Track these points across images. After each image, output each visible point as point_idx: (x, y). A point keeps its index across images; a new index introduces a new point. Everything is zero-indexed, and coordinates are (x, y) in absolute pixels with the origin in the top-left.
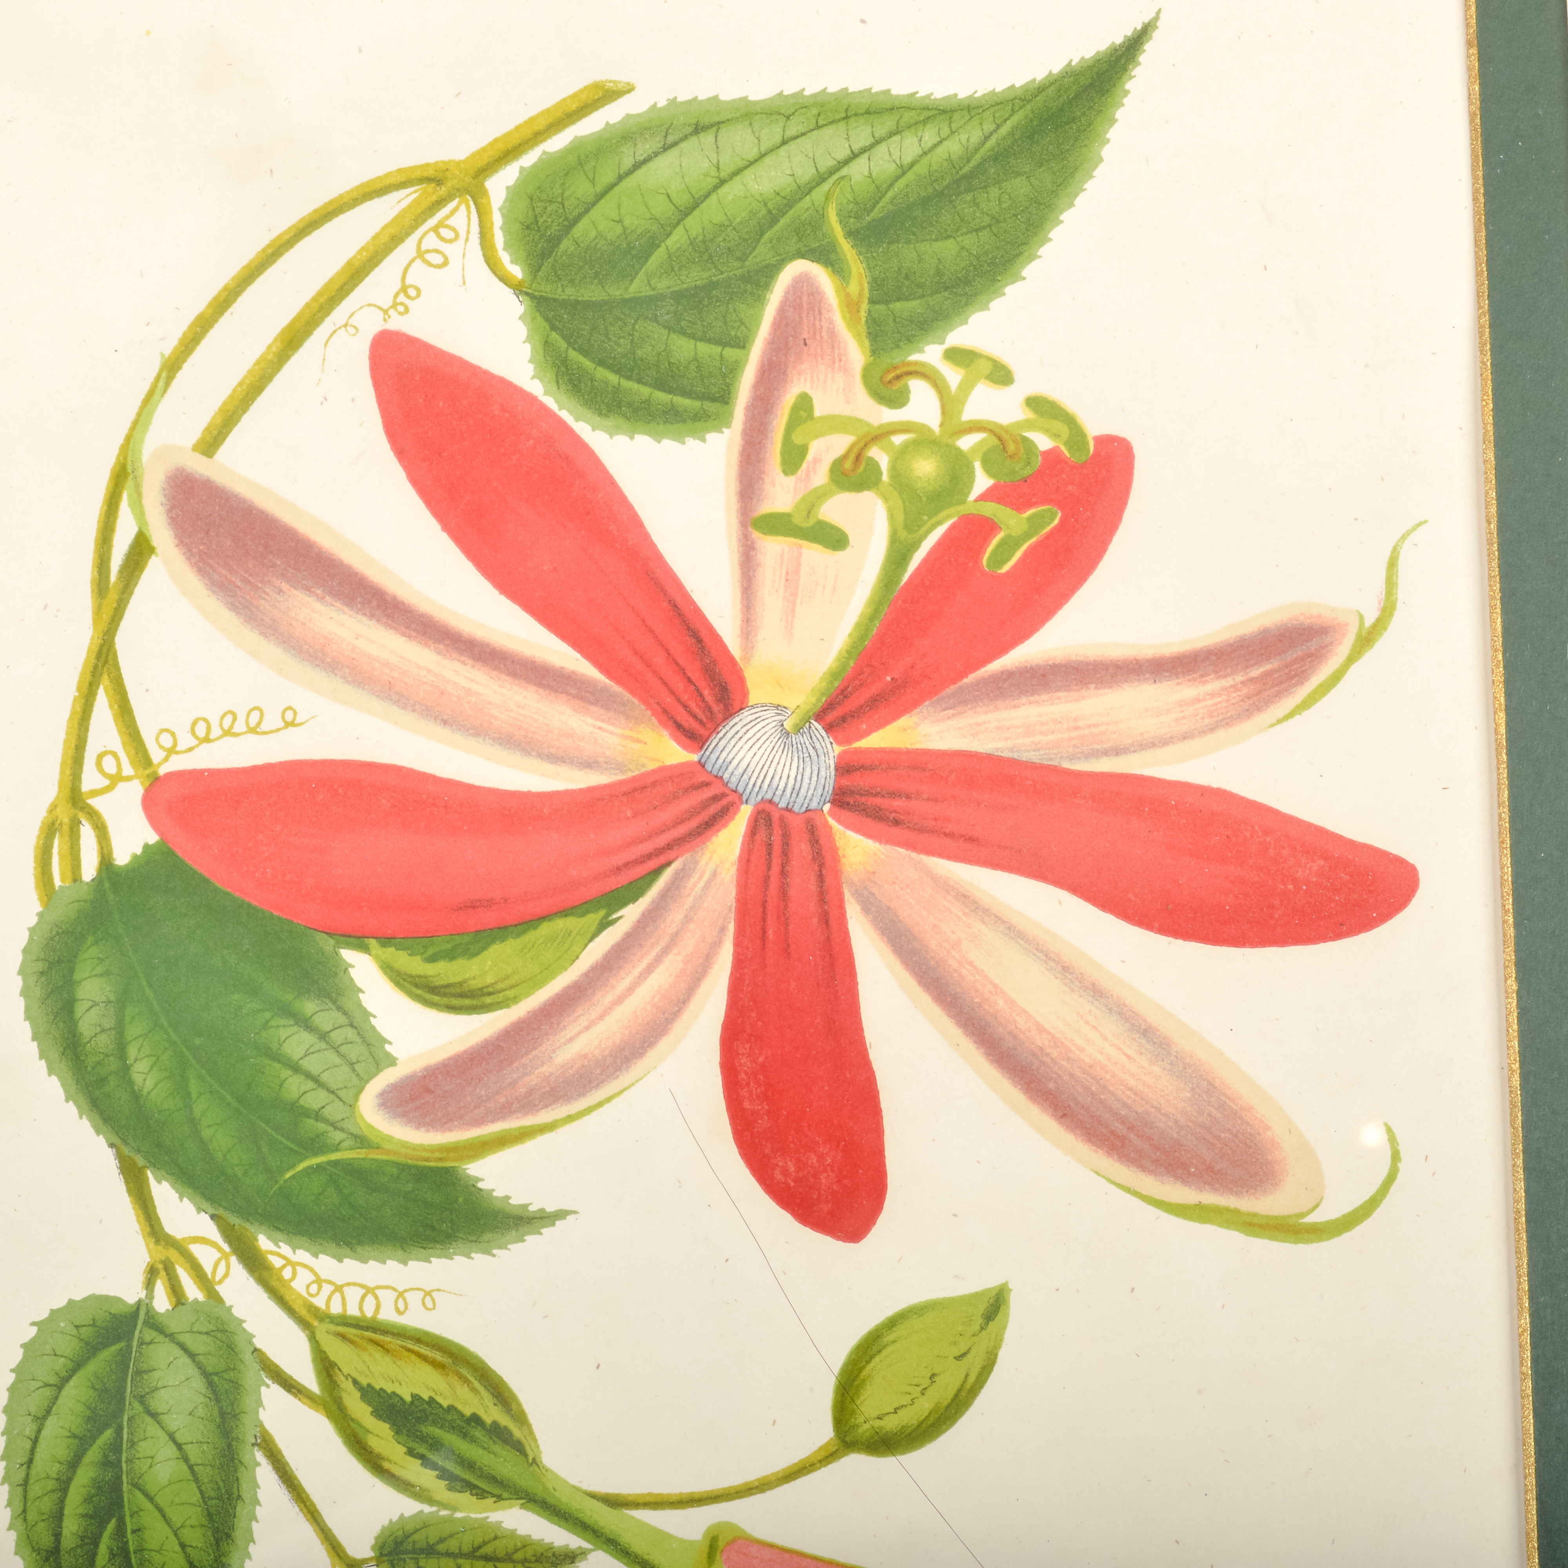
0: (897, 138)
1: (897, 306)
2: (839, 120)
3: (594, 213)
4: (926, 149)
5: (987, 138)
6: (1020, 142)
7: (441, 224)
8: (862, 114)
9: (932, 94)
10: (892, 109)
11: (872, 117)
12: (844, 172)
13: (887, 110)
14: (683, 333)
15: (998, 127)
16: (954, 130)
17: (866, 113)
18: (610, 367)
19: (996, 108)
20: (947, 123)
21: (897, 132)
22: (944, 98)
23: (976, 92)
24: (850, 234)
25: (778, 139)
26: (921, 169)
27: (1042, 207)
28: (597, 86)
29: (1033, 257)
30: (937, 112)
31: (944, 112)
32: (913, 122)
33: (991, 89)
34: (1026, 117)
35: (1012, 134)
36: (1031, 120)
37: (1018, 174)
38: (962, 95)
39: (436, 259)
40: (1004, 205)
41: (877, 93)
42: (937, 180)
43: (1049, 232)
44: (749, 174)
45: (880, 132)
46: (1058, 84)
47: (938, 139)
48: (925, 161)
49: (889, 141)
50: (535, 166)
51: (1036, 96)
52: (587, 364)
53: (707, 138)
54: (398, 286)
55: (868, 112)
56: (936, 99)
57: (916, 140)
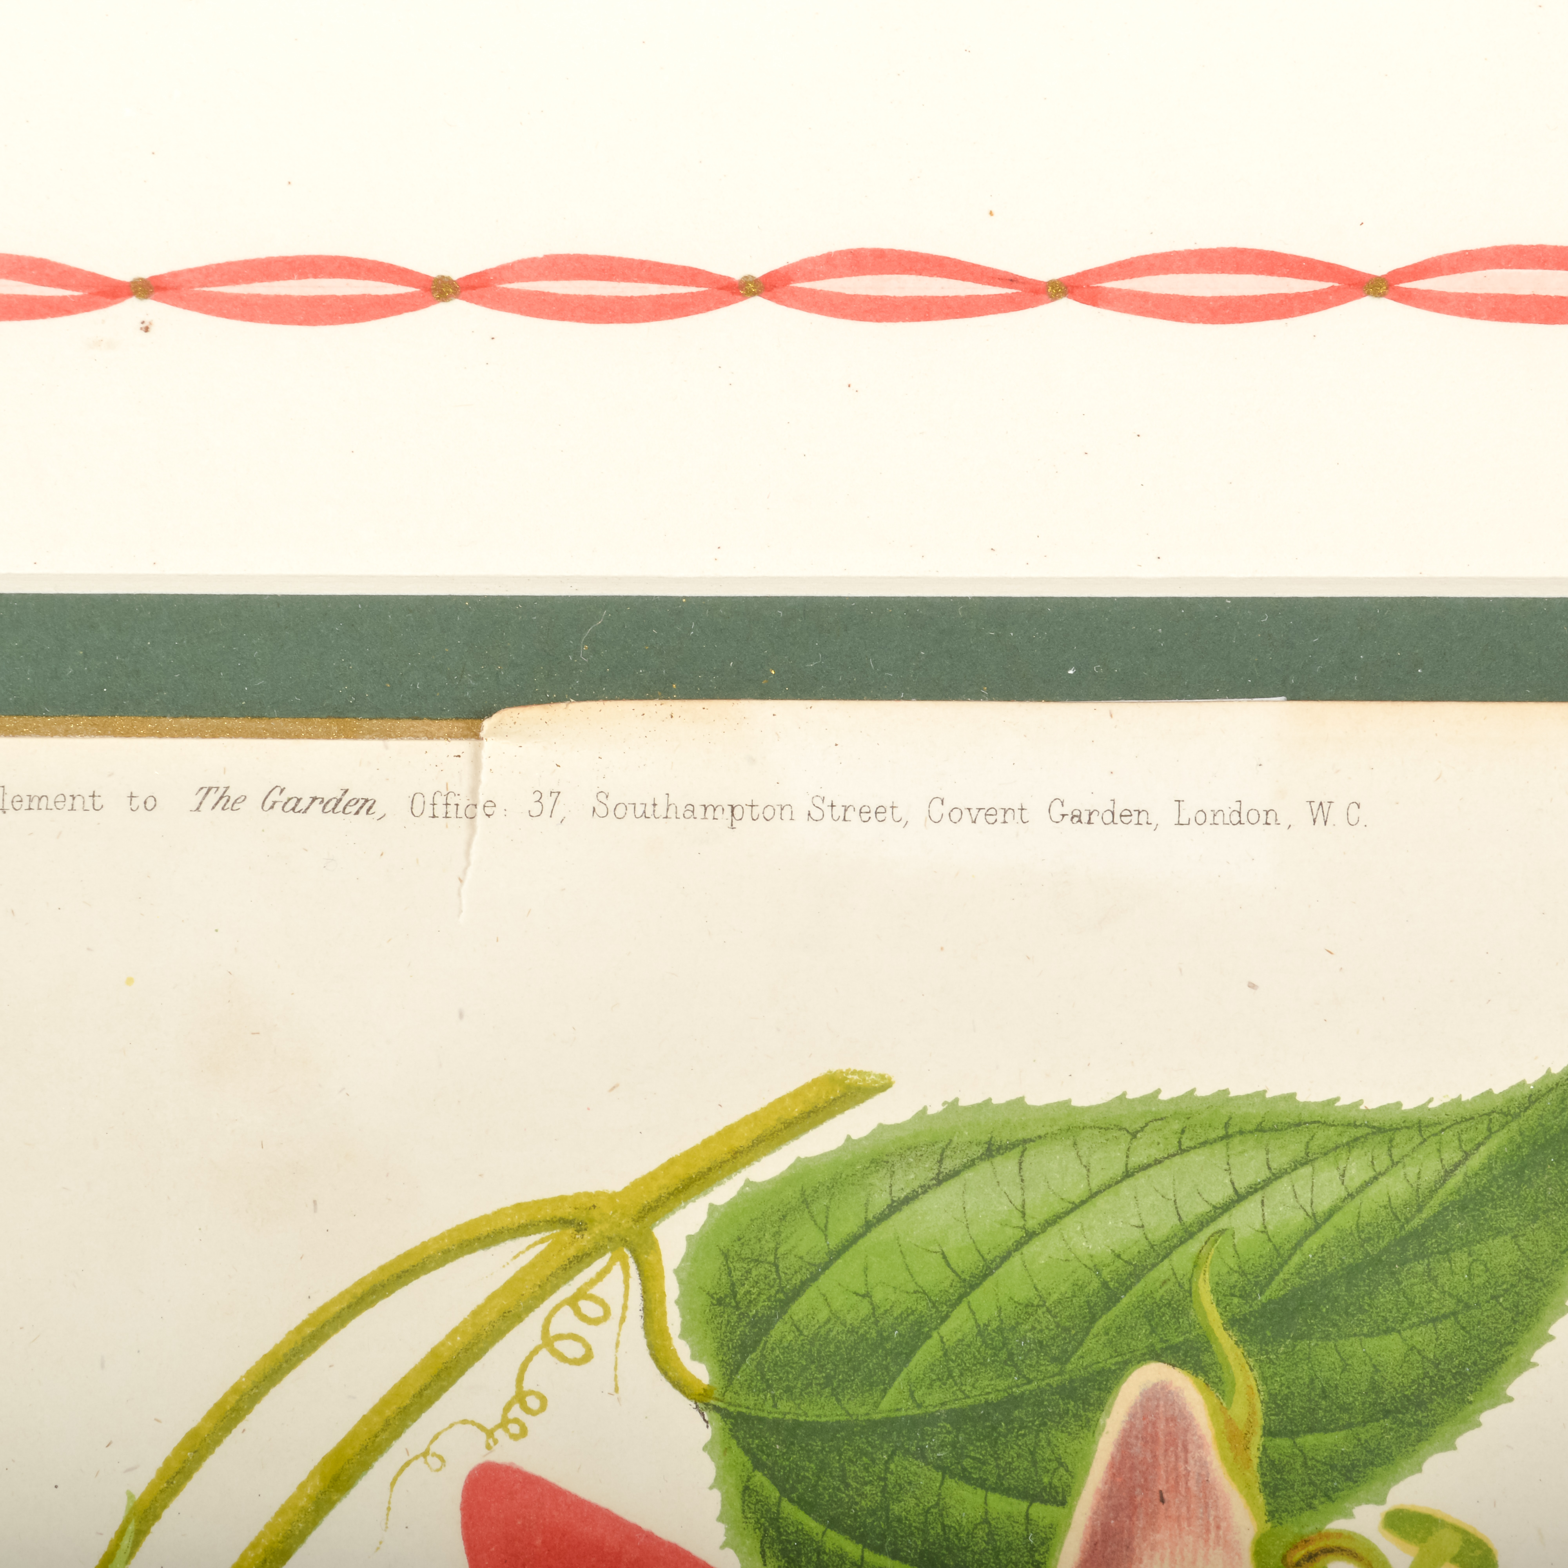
0: (1306, 1171)
1: (1309, 1440)
2: (1215, 1141)
3: (825, 1282)
4: (1352, 1190)
5: (1449, 1173)
6: (1501, 1181)
7: (581, 1294)
8: (1251, 1132)
9: (1361, 1102)
10: (1298, 1125)
11: (1266, 1136)
12: (1222, 1223)
13: (1290, 1126)
14: (966, 1477)
15: (1467, 1156)
16: (1396, 1160)
17: (1256, 1130)
18: (848, 1532)
19: (1463, 1126)
20: (1386, 1148)
21: (1305, 1161)
22: (1380, 1109)
23: (1431, 1100)
24: (1233, 1323)
25: (1118, 1169)
26: (1344, 1220)
27: (1537, 1285)
28: (832, 1079)
29: (1526, 1365)
30: (1369, 1130)
31: (1380, 1130)
32: (1331, 1145)
33: (1454, 1096)
34: (1511, 1141)
35: (1488, 1167)
36: (1519, 1147)
37: (1499, 1232)
38: (1409, 1104)
39: (573, 1350)
40: (1477, 1281)
41: (1274, 1099)
42: (1370, 1239)
43: (1550, 1325)
44: (1071, 1224)
45: (1280, 1160)
46: (1560, 1091)
47: (1372, 1174)
48: (1351, 1207)
49: (1294, 1175)
50: (732, 1203)
51: (1527, 1109)
52: (812, 1526)
53: (1007, 1165)
54: (511, 1391)
55: (1260, 1129)
56: (1367, 1110)
57: (1336, 1174)
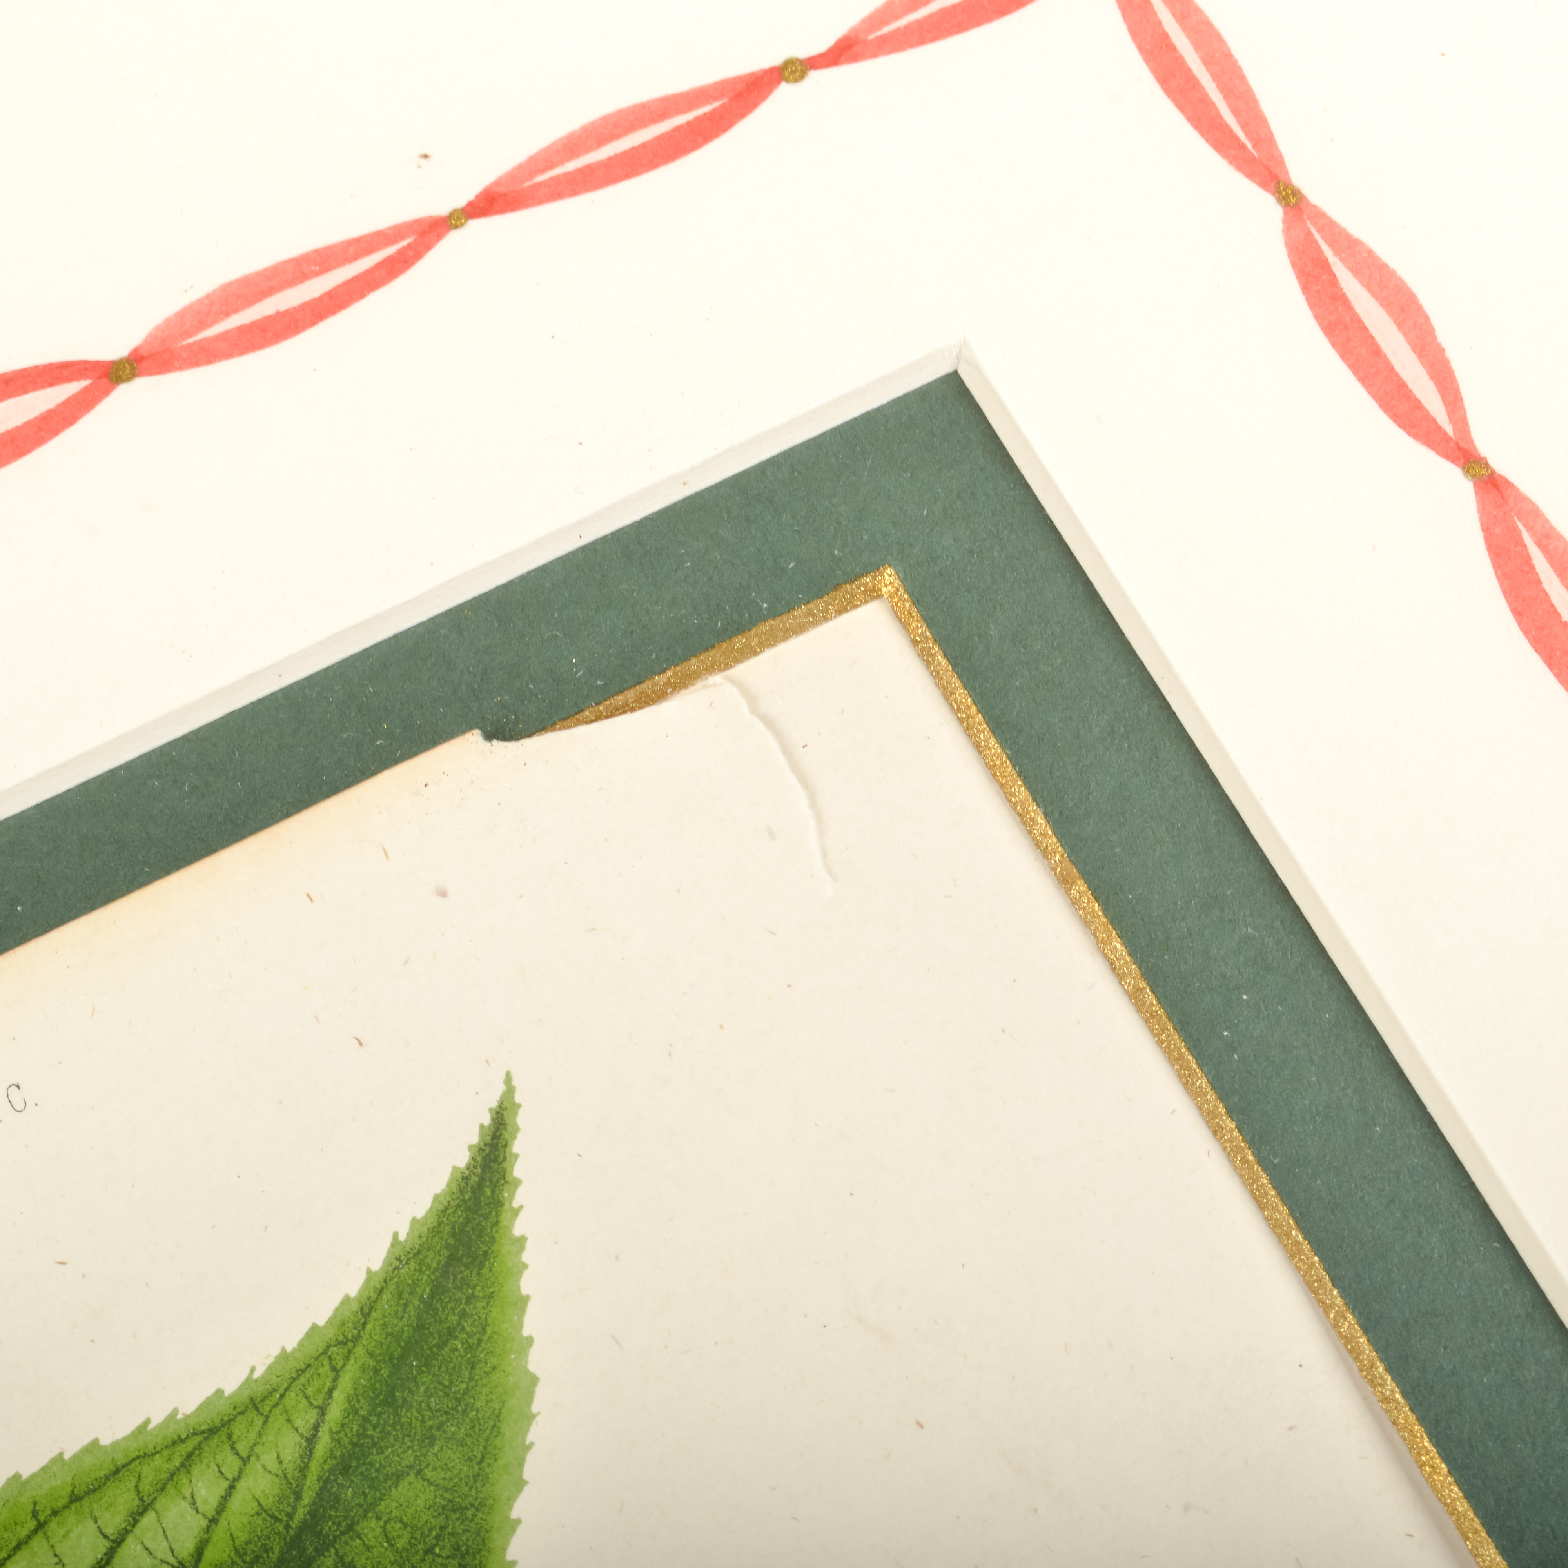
0: (149, 1518)
2: (29, 1538)
4: (211, 1513)
5: (311, 1440)
6: (374, 1419)
8: (66, 1507)
9: (176, 1411)
10: (117, 1471)
11: (86, 1502)
13: (107, 1478)
15: (322, 1411)
16: (244, 1455)
17: (71, 1502)
19: (302, 1380)
20: (227, 1448)
21: (144, 1507)
22: (201, 1408)
23: (253, 1370)
26: (218, 1552)
27: (469, 1514)
30: (199, 1438)
31: (212, 1431)
32: (164, 1476)
33: (276, 1351)
34: (363, 1369)
35: (352, 1411)
36: (376, 1371)
37: (398, 1477)
38: (230, 1387)
40: (400, 1544)
41: (76, 1457)
42: (257, 1558)
43: (504, 1550)
45: (114, 1522)
46: (392, 1287)
47: (226, 1484)
48: (220, 1533)
49: (137, 1530)
51: (364, 1325)
55: (75, 1498)
56: (187, 1417)
57: (184, 1505)
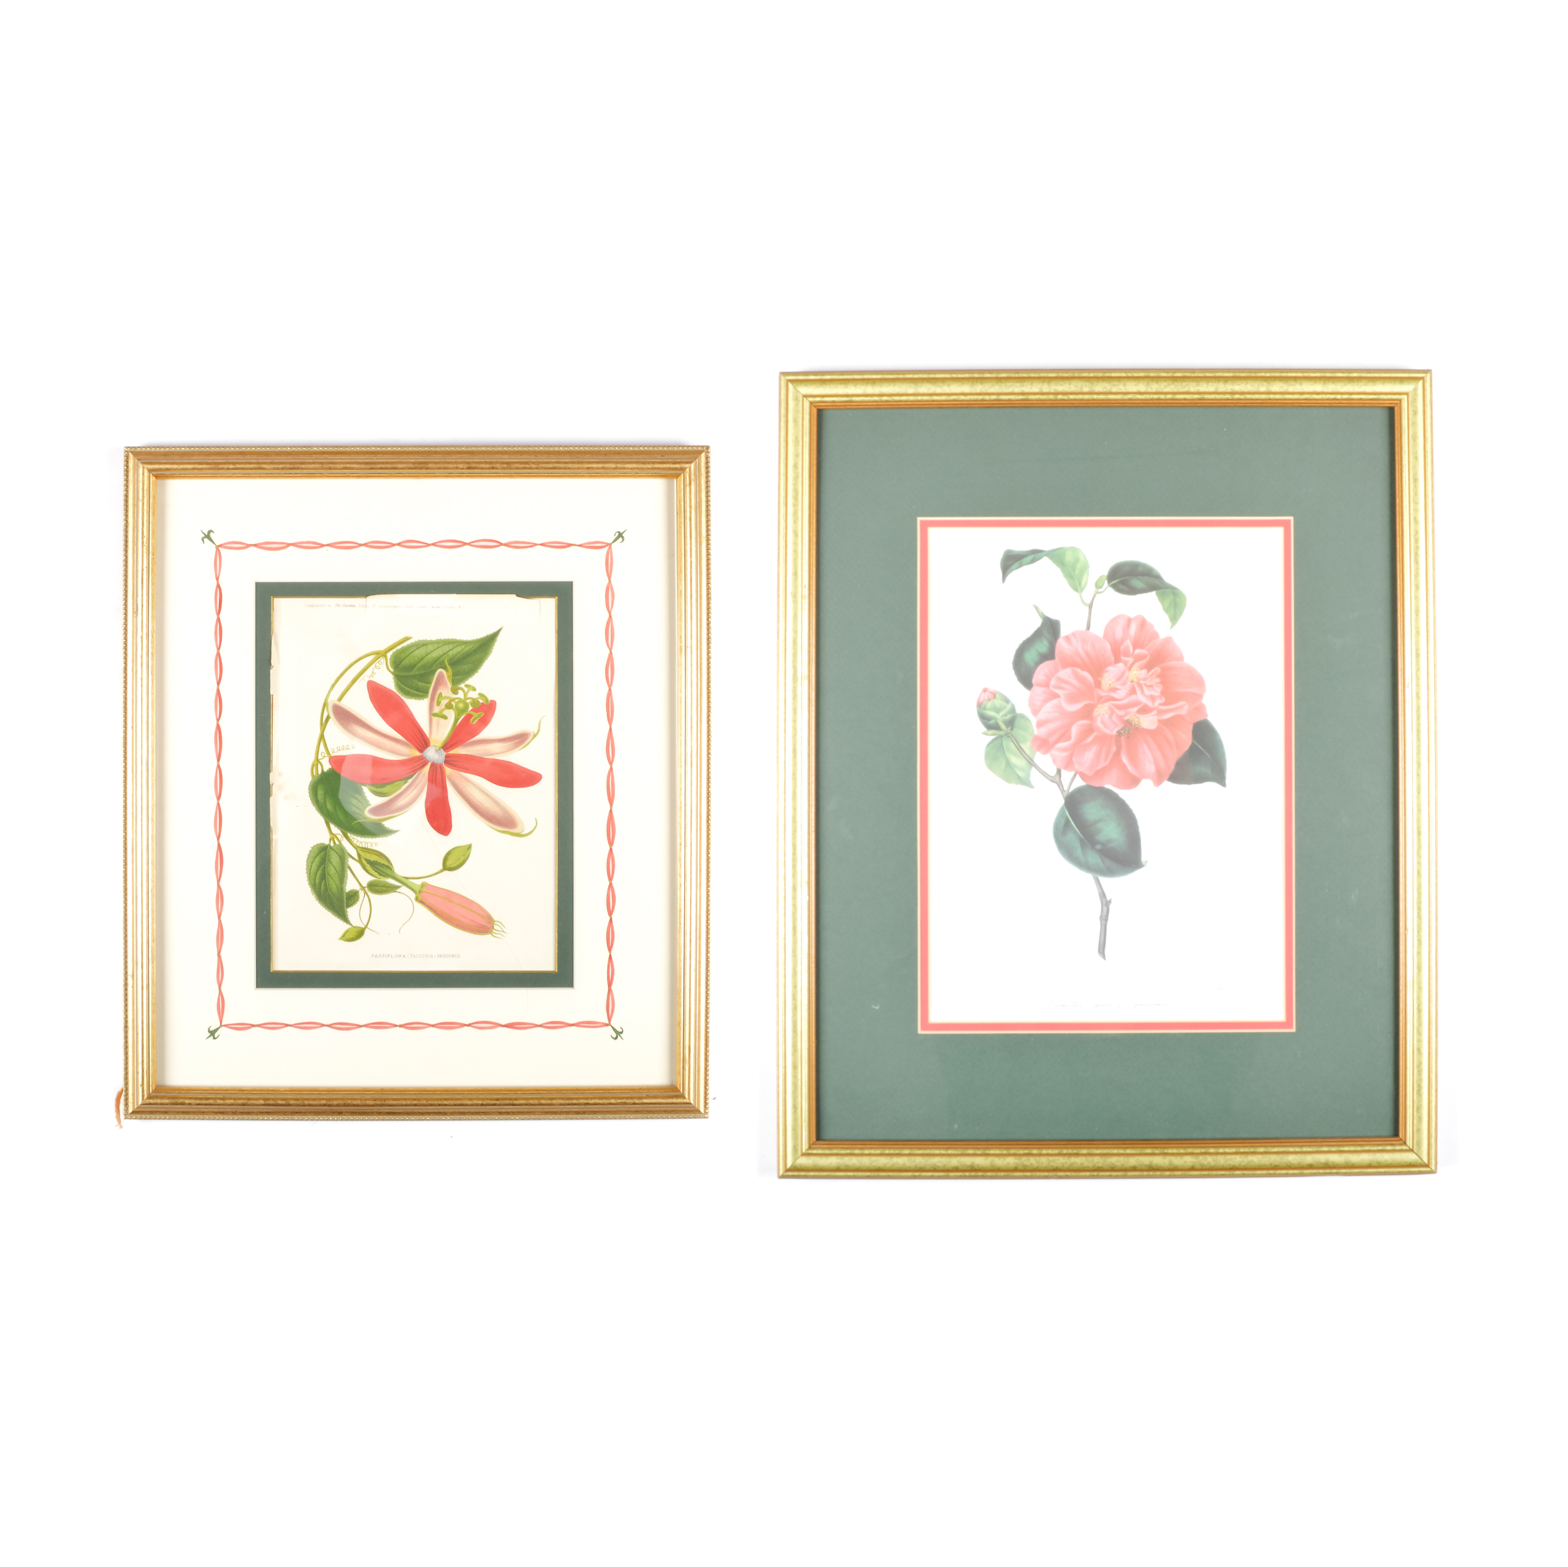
1: (457, 677)
3: (405, 660)
5: (473, 648)
7: (379, 661)
9: (464, 640)
10: (457, 642)
12: (448, 653)
14: (420, 681)
16: (467, 646)
17: (452, 643)
18: (408, 687)
19: (474, 642)
22: (466, 641)
24: (449, 664)
25: (437, 647)
26: (461, 653)
27: (482, 660)
28: (406, 637)
29: (480, 668)
30: (465, 643)
32: (460, 644)
33: (474, 639)
34: (480, 644)
39: (378, 668)
40: (475, 659)
43: (483, 664)
44: (432, 653)
45: (455, 646)
46: (485, 639)
47: (464, 648)
50: (395, 652)
52: (404, 686)
53: (425, 647)
54: (372, 672)
57: (461, 648)
